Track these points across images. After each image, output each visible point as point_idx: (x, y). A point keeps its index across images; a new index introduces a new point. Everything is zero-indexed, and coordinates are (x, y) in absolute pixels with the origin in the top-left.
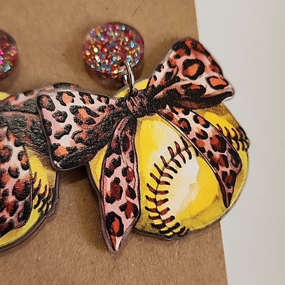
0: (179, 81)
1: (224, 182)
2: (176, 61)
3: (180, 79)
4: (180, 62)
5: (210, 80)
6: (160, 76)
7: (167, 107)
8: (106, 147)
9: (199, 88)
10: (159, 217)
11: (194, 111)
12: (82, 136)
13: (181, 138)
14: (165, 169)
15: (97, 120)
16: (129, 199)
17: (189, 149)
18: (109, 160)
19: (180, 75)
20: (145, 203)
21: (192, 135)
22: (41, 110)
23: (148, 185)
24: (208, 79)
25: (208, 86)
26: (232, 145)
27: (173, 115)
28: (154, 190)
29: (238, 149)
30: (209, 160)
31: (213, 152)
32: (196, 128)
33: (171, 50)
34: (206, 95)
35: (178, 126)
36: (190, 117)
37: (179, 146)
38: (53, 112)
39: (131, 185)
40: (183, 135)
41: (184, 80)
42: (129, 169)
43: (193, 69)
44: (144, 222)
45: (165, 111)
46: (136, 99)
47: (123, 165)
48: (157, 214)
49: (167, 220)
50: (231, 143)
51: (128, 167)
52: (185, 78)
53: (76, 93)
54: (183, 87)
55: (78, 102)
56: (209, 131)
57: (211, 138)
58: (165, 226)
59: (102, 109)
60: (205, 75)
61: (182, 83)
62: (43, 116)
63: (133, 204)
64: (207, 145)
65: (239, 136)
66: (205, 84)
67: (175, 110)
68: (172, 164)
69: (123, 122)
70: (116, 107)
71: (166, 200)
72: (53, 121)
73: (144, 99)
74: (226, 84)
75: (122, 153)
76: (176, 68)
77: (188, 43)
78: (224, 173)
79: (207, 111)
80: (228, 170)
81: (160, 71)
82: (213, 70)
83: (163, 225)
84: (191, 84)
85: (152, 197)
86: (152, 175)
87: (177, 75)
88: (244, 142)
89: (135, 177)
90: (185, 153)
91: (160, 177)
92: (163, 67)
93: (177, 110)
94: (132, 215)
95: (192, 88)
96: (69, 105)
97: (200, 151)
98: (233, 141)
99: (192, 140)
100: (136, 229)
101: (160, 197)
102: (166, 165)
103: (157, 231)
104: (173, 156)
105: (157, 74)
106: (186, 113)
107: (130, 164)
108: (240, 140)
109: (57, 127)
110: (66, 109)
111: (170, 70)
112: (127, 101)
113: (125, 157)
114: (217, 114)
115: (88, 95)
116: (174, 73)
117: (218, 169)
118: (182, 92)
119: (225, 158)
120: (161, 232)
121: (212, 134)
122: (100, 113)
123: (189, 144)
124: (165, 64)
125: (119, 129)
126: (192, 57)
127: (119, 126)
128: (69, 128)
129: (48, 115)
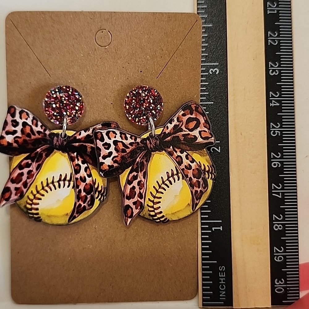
0: (182, 132)
1: (195, 196)
2: (183, 118)
3: (183, 130)
4: (185, 119)
5: (202, 132)
6: (171, 126)
7: (171, 147)
8: (130, 168)
9: (193, 137)
10: (153, 211)
11: (187, 151)
12: (118, 159)
13: (176, 167)
14: (163, 185)
15: (128, 151)
16: (139, 199)
17: (179, 174)
18: (131, 175)
19: (183, 127)
20: (147, 202)
21: (183, 166)
22: (96, 141)
23: (151, 193)
24: (200, 132)
25: (199, 136)
26: (205, 175)
27: (174, 153)
28: (154, 195)
29: (208, 178)
30: (189, 182)
31: (193, 178)
32: (186, 162)
33: (181, 110)
34: (197, 142)
35: (175, 160)
36: (183, 155)
37: (173, 172)
38: (103, 143)
39: (142, 191)
40: (177, 166)
41: (185, 131)
42: (142, 182)
43: (192, 125)
44: (145, 212)
45: (169, 150)
46: (153, 140)
47: (139, 179)
48: (153, 209)
49: (158, 213)
50: (205, 174)
51: (141, 181)
52: (186, 130)
53: (118, 132)
54: (183, 135)
55: (118, 138)
56: (193, 165)
57: (193, 170)
58: (156, 216)
59: (131, 144)
60: (199, 129)
61: (183, 133)
62: (97, 144)
63: (140, 202)
64: (190, 173)
65: (211, 170)
66: (197, 135)
67: (175, 150)
68: (167, 182)
69: (143, 153)
70: (140, 143)
71: (160, 202)
72: (102, 148)
73: (158, 141)
74: (211, 136)
75: (140, 172)
76: (182, 122)
77: (193, 107)
78: (196, 191)
79: (195, 152)
80: (199, 190)
81: (171, 124)
82: (205, 127)
83: (155, 215)
84: (189, 134)
85: (152, 200)
86: (154, 187)
87: (182, 127)
88: (213, 175)
89: (144, 187)
90: (176, 177)
91: (159, 189)
92: (174, 121)
93: (176, 150)
94: (139, 208)
95: (189, 137)
96: (113, 139)
97: (185, 176)
98: (206, 173)
99: (182, 169)
100: (140, 216)
101: (156, 200)
102: (163, 182)
103: (151, 218)
104: (169, 177)
105: (169, 125)
106: (182, 152)
107: (143, 179)
108: (210, 173)
109: (104, 152)
110: (111, 142)
111: (178, 123)
112: (148, 141)
113: (141, 175)
114: (201, 155)
115: (125, 134)
116: (180, 126)
117: (193, 189)
118: (182, 138)
119: (199, 182)
120: (153, 218)
121: (194, 167)
122: (130, 146)
123: (179, 172)
124: (175, 119)
125: (140, 158)
126: (193, 116)
127: (140, 156)
128: (110, 153)
129: (100, 144)
